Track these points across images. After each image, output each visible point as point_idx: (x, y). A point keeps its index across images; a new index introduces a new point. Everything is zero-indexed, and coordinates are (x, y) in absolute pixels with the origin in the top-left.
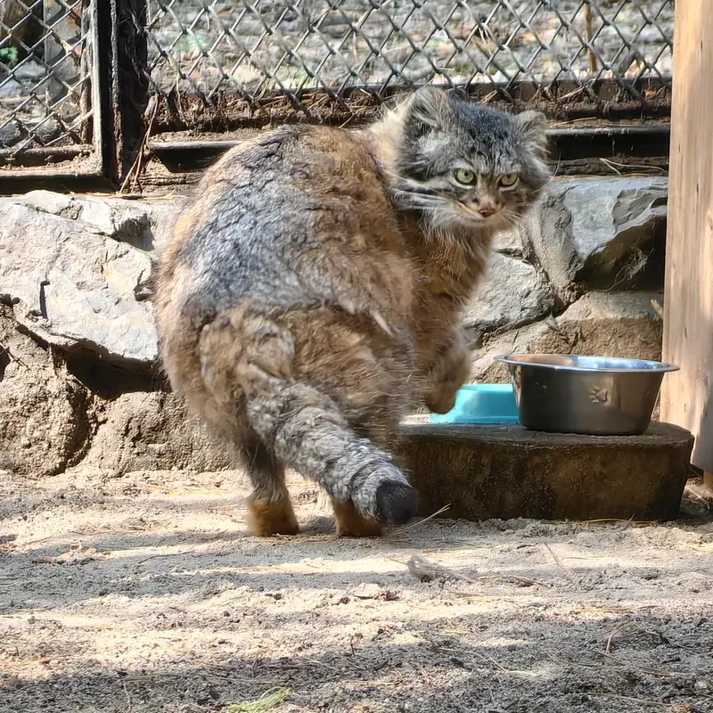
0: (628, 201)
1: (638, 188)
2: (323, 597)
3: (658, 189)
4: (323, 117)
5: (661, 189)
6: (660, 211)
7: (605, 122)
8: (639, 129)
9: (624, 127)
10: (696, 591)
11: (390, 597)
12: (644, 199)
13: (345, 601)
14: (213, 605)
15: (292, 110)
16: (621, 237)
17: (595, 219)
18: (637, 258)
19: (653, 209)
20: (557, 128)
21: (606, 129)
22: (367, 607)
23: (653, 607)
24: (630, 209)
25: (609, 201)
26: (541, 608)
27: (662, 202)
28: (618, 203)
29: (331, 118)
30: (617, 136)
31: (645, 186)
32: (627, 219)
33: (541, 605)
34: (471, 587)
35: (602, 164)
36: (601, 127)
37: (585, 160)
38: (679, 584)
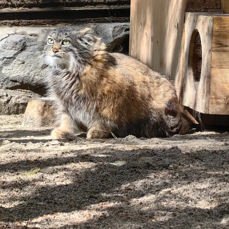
0: (117, 29)
1: (120, 25)
2: (40, 145)
3: (126, 26)
4: (16, 4)
5: (128, 26)
6: (127, 32)
7: (106, 6)
8: (117, 8)
9: (112, 7)
10: (157, 143)
11: (62, 145)
12: (122, 29)
13: (48, 146)
14: (5, 147)
15: (7, 2)
16: (115, 41)
17: (106, 35)
18: (120, 48)
19: (125, 32)
20: (91, 8)
21: (107, 8)
22: (55, 147)
23: (147, 147)
24: (117, 32)
25: (111, 29)
26: (112, 147)
27: (128, 30)
28: (114, 30)
29: (19, 4)
30: (110, 10)
31: (122, 25)
32: (117, 35)
33: (111, 146)
34: (86, 142)
35: (106, 19)
36: (105, 7)
37: (100, 18)
38: (152, 141)
